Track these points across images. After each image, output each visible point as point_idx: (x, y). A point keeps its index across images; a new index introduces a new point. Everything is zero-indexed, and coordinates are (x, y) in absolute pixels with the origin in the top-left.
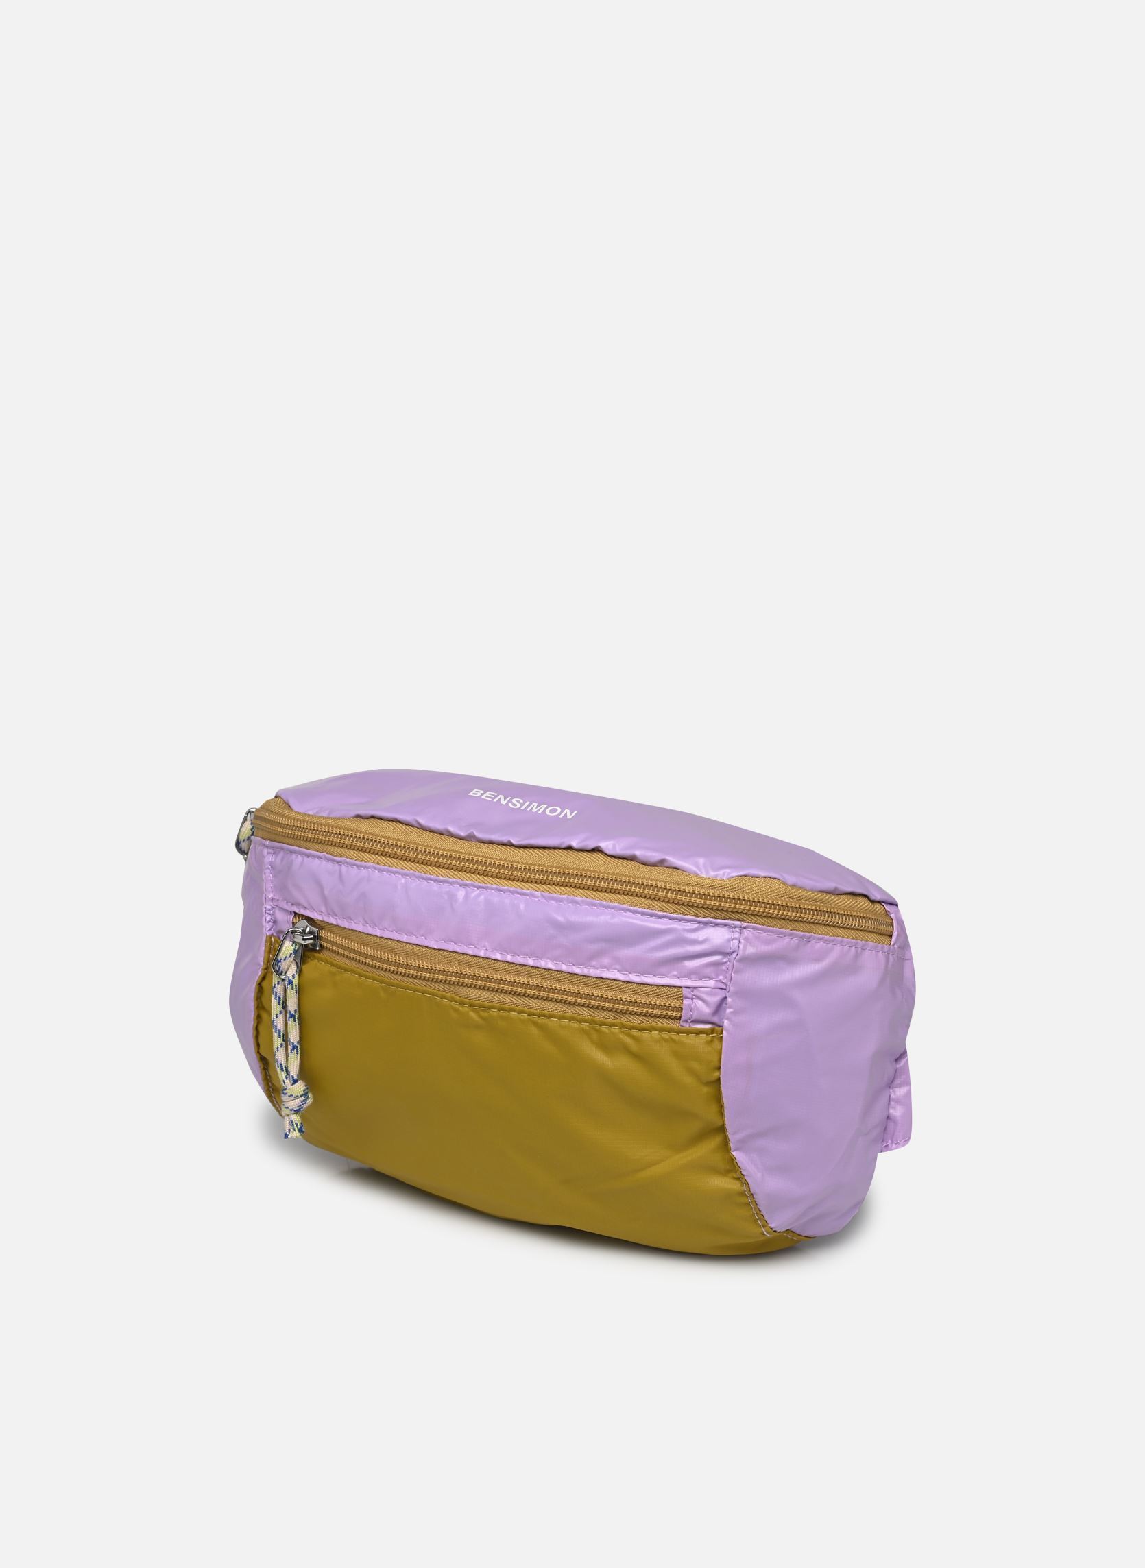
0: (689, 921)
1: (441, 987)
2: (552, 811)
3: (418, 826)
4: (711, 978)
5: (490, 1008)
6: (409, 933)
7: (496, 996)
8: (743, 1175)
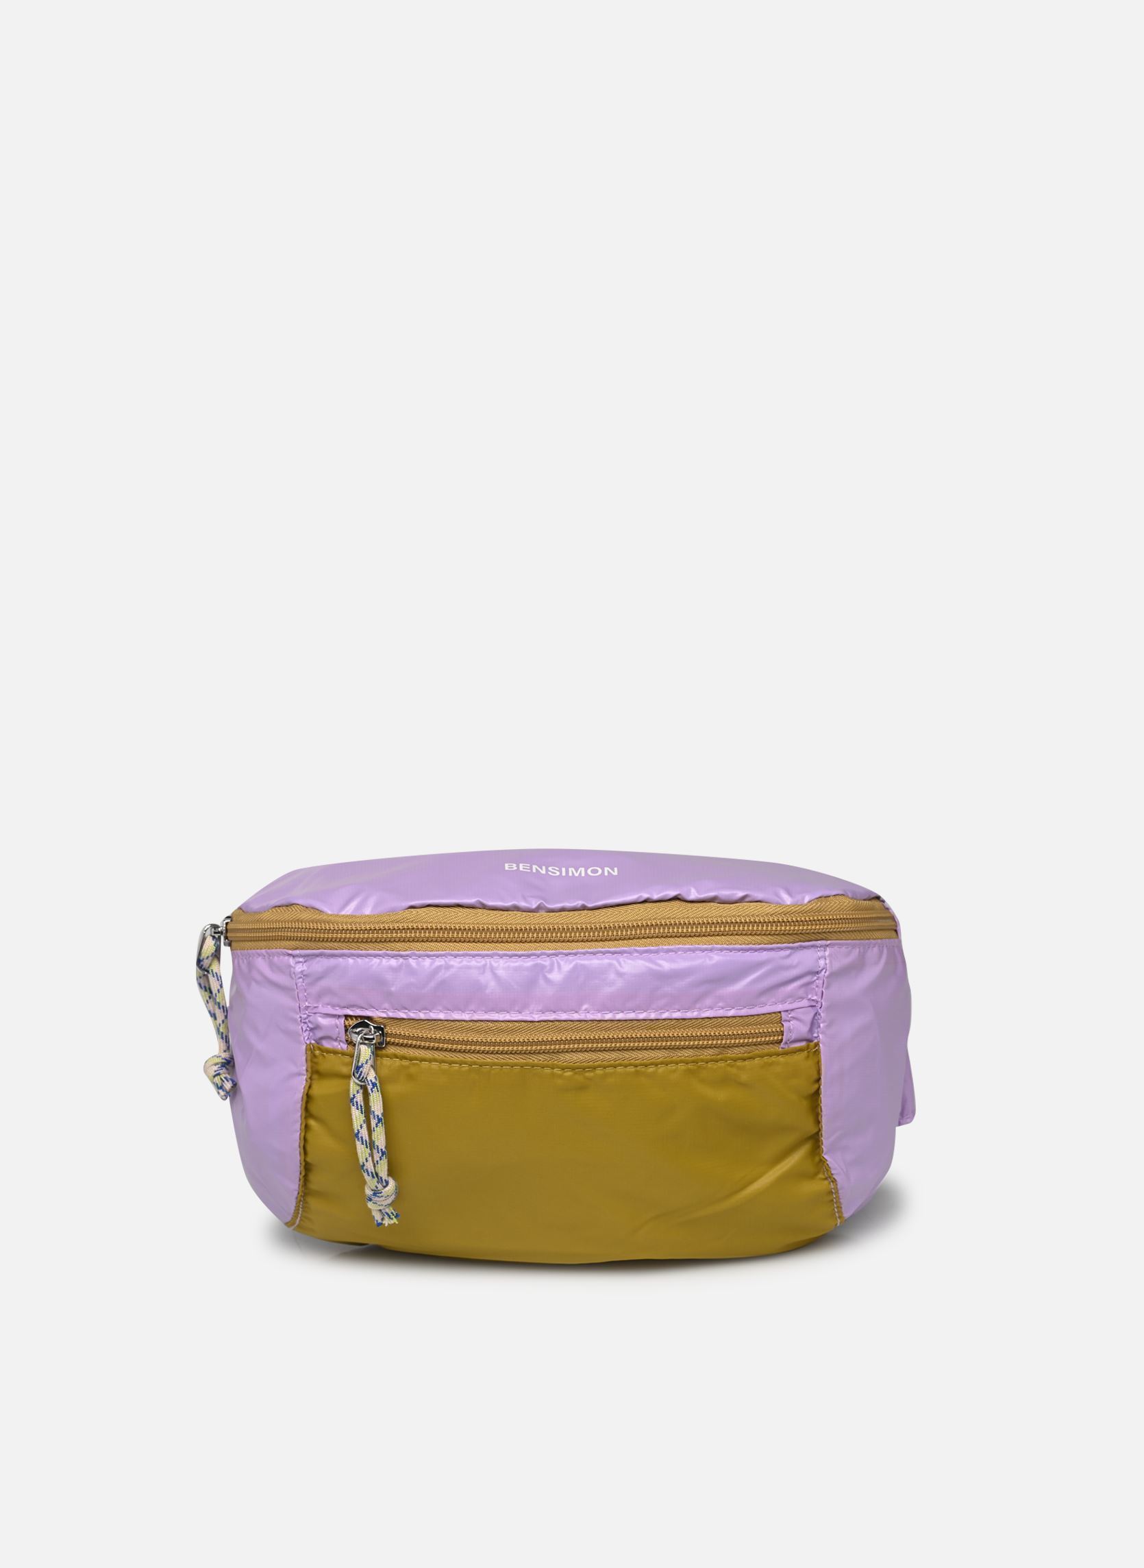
0: (781, 949)
1: (541, 1057)
2: (594, 871)
3: (481, 907)
4: (802, 998)
5: (595, 1068)
6: (499, 1011)
7: (601, 1056)
8: (832, 1174)
